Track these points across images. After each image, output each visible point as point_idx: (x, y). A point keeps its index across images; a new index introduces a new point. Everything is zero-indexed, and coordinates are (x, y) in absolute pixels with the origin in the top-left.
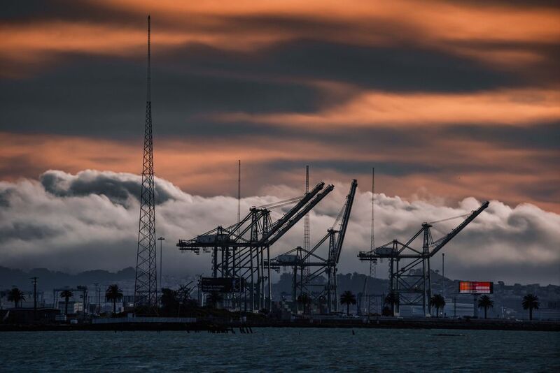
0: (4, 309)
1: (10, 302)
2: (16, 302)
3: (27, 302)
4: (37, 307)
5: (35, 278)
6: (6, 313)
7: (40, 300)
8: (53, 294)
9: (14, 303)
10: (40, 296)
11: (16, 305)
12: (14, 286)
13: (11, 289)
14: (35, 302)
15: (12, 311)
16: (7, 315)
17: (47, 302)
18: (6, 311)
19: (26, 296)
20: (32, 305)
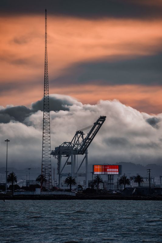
0: (132, 187)
1: (136, 183)
2: (139, 183)
3: (145, 183)
4: (151, 186)
5: (150, 170)
6: (134, 190)
7: (152, 182)
8: (159, 178)
9: (138, 184)
10: (152, 180)
11: (139, 185)
12: (137, 174)
13: (136, 175)
14: (150, 183)
15: (136, 188)
16: (134, 191)
17: (156, 184)
18: (133, 189)
19: (145, 180)
20: (148, 185)
